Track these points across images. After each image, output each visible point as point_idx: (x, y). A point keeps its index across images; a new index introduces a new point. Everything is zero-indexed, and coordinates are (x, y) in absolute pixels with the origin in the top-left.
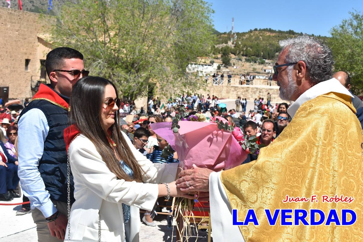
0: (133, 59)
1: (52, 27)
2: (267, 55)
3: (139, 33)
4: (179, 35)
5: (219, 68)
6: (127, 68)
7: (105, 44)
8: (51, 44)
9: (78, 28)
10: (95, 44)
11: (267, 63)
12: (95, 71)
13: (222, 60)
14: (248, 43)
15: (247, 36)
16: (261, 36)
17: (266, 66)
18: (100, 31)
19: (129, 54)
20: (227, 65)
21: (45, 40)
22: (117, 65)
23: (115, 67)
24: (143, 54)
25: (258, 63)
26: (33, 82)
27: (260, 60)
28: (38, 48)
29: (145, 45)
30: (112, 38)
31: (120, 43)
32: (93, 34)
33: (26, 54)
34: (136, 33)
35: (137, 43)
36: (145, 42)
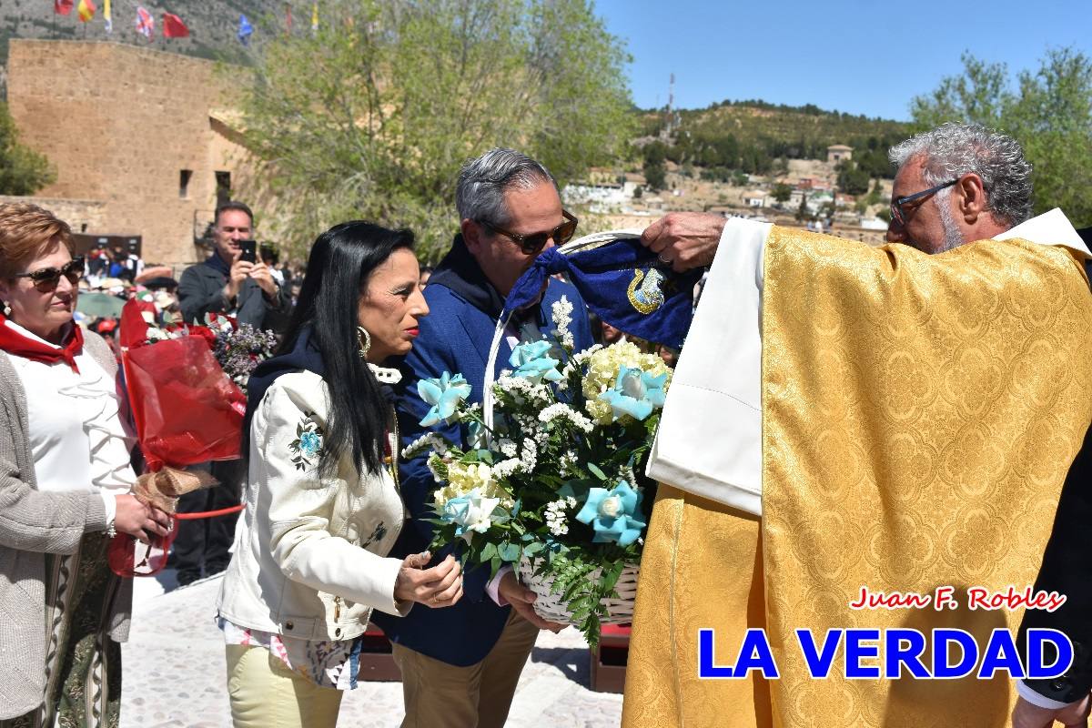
0: (438, 170)
1: (246, 93)
2: (754, 164)
3: (453, 110)
4: (546, 115)
5: (638, 194)
6: (422, 192)
7: (371, 135)
8: (241, 134)
9: (306, 96)
10: (348, 134)
11: (752, 183)
12: (346, 198)
13: (645, 176)
14: (709, 134)
15: (705, 117)
16: (739, 118)
17: (749, 190)
18: (360, 104)
19: (429, 158)
20: (658, 187)
21: (227, 124)
22: (399, 187)
23: (396, 190)
24: (461, 160)
25: (731, 184)
26: (200, 225)
27: (737, 175)
28: (212, 145)
29: (466, 140)
30: (388, 121)
31: (408, 134)
32: (343, 111)
33: (181, 157)
34: (446, 110)
35: (447, 133)
36: (467, 132)
